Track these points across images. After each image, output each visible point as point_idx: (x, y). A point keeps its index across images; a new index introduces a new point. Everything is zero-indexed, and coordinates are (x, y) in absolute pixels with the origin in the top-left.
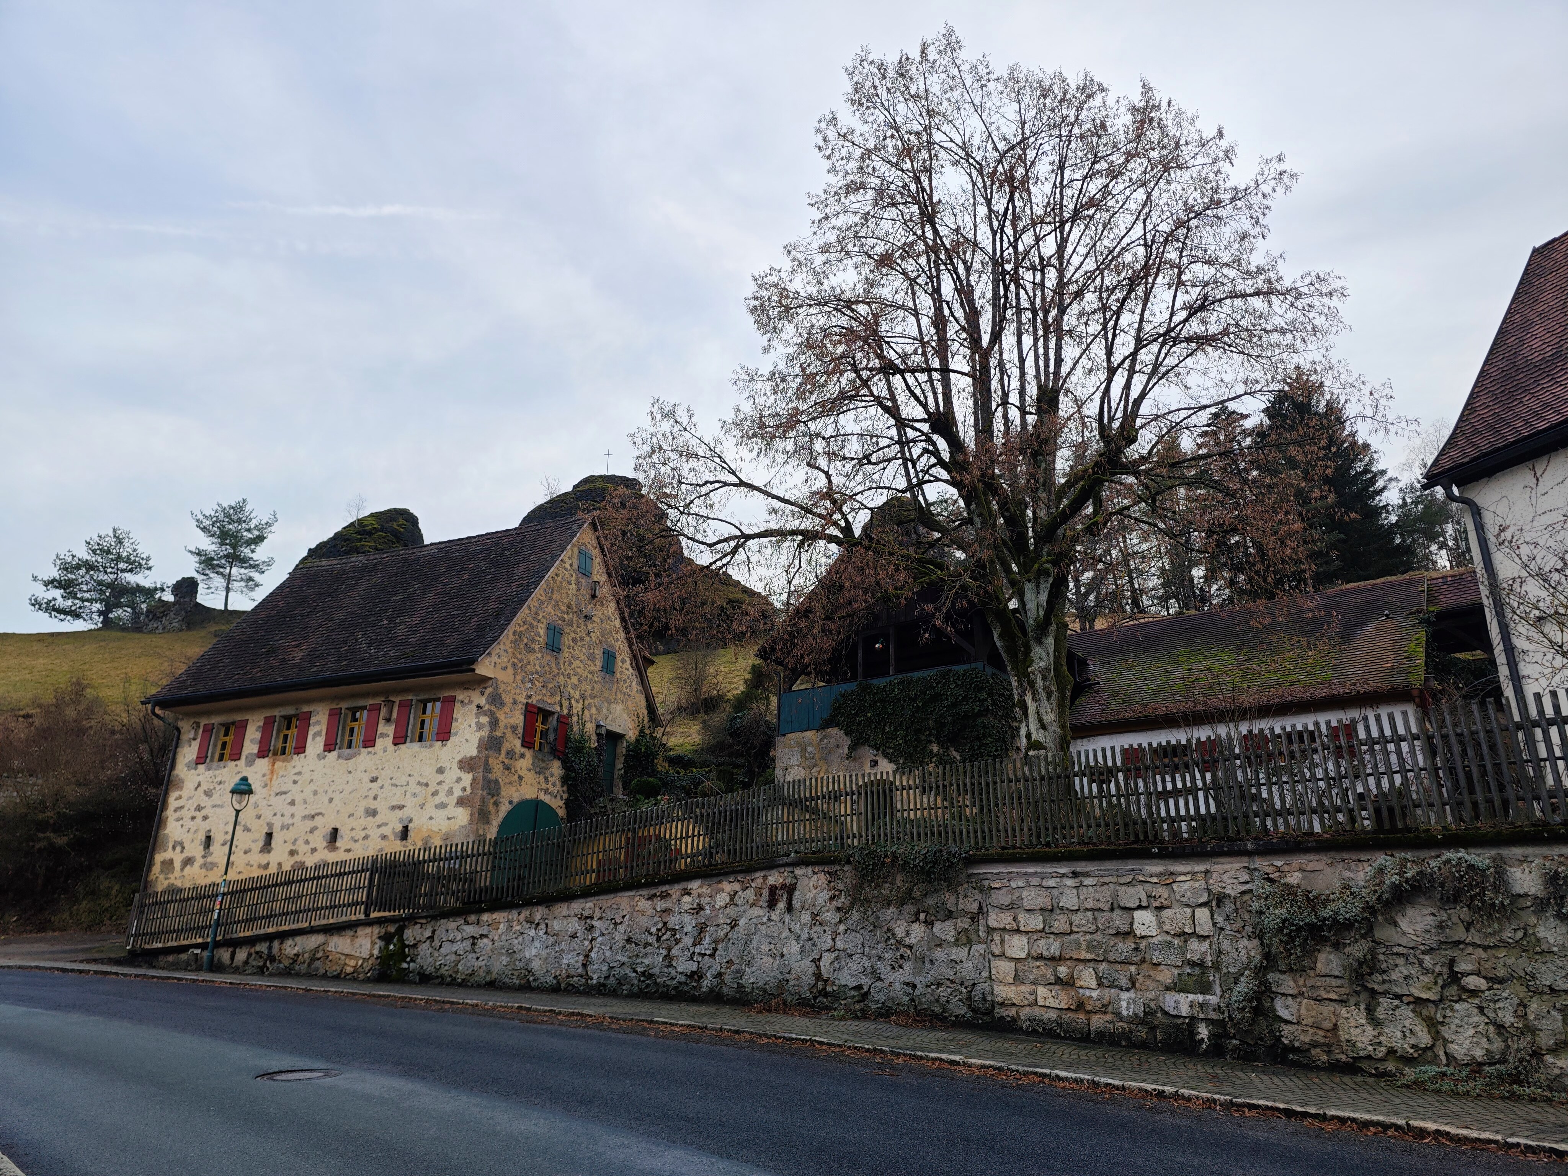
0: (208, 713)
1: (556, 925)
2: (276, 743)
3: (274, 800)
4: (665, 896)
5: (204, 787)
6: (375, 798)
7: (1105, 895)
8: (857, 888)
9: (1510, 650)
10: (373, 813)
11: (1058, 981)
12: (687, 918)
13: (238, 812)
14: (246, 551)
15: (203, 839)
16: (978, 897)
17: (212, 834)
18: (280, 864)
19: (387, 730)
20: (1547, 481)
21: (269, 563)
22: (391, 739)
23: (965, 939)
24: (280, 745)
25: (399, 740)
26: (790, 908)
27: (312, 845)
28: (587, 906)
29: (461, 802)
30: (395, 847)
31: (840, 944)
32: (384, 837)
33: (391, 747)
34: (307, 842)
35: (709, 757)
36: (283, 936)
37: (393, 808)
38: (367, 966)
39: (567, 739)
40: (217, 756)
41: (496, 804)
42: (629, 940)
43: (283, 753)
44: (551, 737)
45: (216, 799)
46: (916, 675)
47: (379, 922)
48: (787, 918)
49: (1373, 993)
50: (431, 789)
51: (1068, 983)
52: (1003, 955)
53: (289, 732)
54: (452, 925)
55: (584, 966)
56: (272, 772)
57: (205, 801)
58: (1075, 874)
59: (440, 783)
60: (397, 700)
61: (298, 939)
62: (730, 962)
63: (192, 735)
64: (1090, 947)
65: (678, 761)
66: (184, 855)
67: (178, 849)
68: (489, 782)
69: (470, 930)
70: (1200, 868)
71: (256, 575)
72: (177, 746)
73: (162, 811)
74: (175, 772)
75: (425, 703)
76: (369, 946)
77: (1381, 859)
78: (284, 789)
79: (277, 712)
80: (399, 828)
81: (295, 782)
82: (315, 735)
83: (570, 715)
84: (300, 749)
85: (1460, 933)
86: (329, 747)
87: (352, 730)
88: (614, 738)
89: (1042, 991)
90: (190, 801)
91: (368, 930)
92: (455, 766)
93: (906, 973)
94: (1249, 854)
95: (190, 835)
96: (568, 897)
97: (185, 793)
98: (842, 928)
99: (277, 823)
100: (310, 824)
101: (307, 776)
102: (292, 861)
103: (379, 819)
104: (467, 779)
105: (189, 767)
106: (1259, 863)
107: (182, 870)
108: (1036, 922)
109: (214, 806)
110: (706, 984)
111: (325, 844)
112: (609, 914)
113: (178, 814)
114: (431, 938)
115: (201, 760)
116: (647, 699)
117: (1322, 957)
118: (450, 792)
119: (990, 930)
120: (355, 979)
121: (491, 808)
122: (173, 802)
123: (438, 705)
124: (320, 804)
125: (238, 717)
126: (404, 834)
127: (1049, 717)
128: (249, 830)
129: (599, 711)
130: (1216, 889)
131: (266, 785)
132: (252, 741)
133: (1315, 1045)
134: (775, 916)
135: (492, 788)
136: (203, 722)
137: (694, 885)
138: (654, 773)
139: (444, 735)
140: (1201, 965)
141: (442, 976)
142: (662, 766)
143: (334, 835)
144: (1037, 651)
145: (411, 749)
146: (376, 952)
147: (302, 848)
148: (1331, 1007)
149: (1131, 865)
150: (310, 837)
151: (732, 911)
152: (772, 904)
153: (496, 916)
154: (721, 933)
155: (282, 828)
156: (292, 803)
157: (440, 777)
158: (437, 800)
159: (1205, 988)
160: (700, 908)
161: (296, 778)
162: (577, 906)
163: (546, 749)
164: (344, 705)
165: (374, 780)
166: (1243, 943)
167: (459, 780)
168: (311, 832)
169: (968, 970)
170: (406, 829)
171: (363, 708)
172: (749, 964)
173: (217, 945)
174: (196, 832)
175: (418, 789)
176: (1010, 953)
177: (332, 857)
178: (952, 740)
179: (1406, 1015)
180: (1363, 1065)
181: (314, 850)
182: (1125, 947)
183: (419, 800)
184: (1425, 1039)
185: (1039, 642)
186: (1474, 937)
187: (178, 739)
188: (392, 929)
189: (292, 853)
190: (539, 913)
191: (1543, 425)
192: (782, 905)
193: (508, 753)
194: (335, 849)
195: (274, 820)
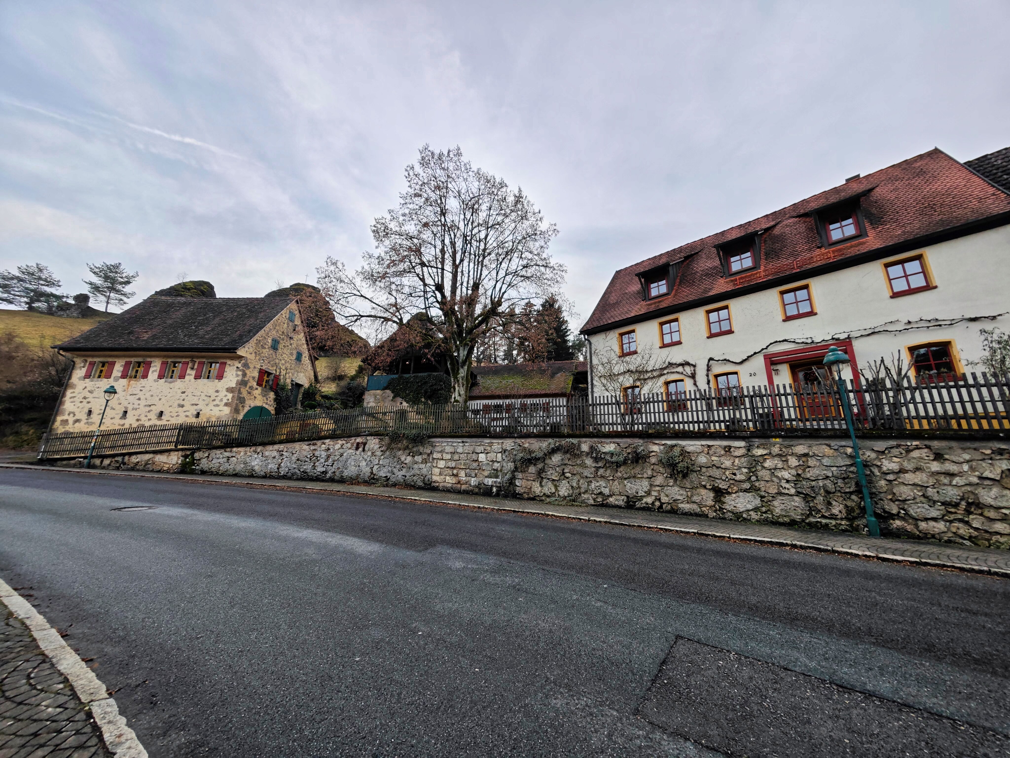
0: (93, 356)
1: (267, 453)
2: (131, 372)
3: (129, 397)
4: (314, 444)
5: (89, 389)
6: (183, 400)
7: (471, 449)
8: (389, 444)
9: (592, 384)
10: (182, 406)
11: (453, 475)
12: (323, 453)
13: (108, 401)
14: (119, 287)
15: (87, 411)
16: (431, 448)
17: (92, 410)
18: (131, 425)
19: (191, 373)
20: (609, 338)
21: (133, 294)
22: (193, 376)
23: (425, 461)
24: (134, 374)
25: (197, 377)
26: (364, 450)
27: (149, 417)
28: (282, 447)
29: (226, 405)
30: (192, 420)
31: (381, 463)
32: (187, 416)
33: (193, 380)
34: (146, 416)
35: (338, 397)
36: (130, 454)
37: (193, 405)
38: (175, 467)
39: (278, 384)
40: (97, 376)
41: (243, 407)
42: (298, 460)
43: (135, 377)
44: (271, 383)
45: (95, 394)
46: (420, 374)
47: (182, 450)
48: (362, 453)
49: (542, 478)
50: (212, 398)
51: (456, 475)
52: (436, 467)
53: (139, 369)
54: (218, 452)
55: (278, 468)
56: (129, 385)
57: (88, 395)
58: (463, 442)
59: (217, 396)
60: (197, 361)
61: (139, 456)
62: (339, 468)
63: (82, 365)
64: (464, 464)
65: (326, 397)
66: (75, 418)
67: (72, 415)
68: (240, 398)
69: (227, 454)
70: (500, 441)
71: (125, 299)
72: (73, 369)
73: (62, 398)
74: (71, 381)
75: (211, 364)
76: (176, 459)
77: (550, 440)
78: (135, 393)
79: (133, 360)
80: (195, 413)
81: (141, 390)
82: (153, 371)
83: (280, 375)
84: (145, 376)
85: (567, 462)
86: (161, 377)
87: (173, 371)
88: (299, 386)
89: (448, 478)
90: (80, 394)
91: (176, 453)
92: (224, 390)
93: (403, 472)
94: (515, 438)
95: (79, 410)
96: (273, 443)
97: (77, 391)
98: (382, 457)
99: (130, 407)
100: (148, 409)
101: (148, 388)
102: (137, 423)
103: (184, 409)
104: (230, 396)
105: (80, 379)
106: (518, 441)
107: (73, 424)
108: (449, 456)
109: (94, 398)
110: (328, 476)
111: (156, 417)
112: (290, 450)
113: (72, 400)
114: (208, 457)
115: (87, 376)
116: (315, 372)
117: (530, 468)
118: (221, 400)
119: (434, 459)
120: (168, 472)
121: (241, 408)
122: (69, 393)
123: (218, 365)
124: (155, 400)
125: (110, 360)
126: (198, 415)
127: (462, 392)
128: (114, 409)
129: (293, 375)
130: (504, 448)
131: (124, 391)
132: (118, 371)
133: (525, 493)
134: (358, 453)
135: (242, 401)
136: (89, 360)
137: (327, 441)
138: (315, 400)
139: (220, 377)
140: (497, 470)
141: (212, 472)
142: (318, 398)
143: (161, 413)
144: (461, 370)
145: (203, 382)
146: (180, 462)
147: (143, 418)
148: (531, 482)
149: (480, 440)
150: (148, 414)
151: (341, 451)
152: (357, 449)
153: (239, 449)
154: (336, 458)
155: (133, 409)
156: (139, 399)
157: (217, 394)
158: (215, 403)
159: (497, 477)
160: (329, 449)
161: (142, 388)
162: (276, 447)
163: (268, 387)
164: (170, 360)
165: (183, 393)
166: (510, 464)
167: (226, 396)
168: (149, 412)
169: (424, 471)
170: (198, 414)
171: (180, 362)
172: (346, 469)
173: (93, 457)
174: (82, 408)
175: (206, 398)
176: (439, 466)
177: (159, 423)
178: (429, 397)
179: (550, 484)
180: (537, 498)
181: (150, 420)
182: (475, 465)
183: (206, 402)
184: (553, 490)
185: (462, 367)
186: (570, 463)
187: (74, 366)
188: (188, 453)
189: (138, 420)
190: (259, 449)
191: (610, 322)
192: (361, 449)
193: (250, 387)
194: (161, 420)
195: (128, 406)
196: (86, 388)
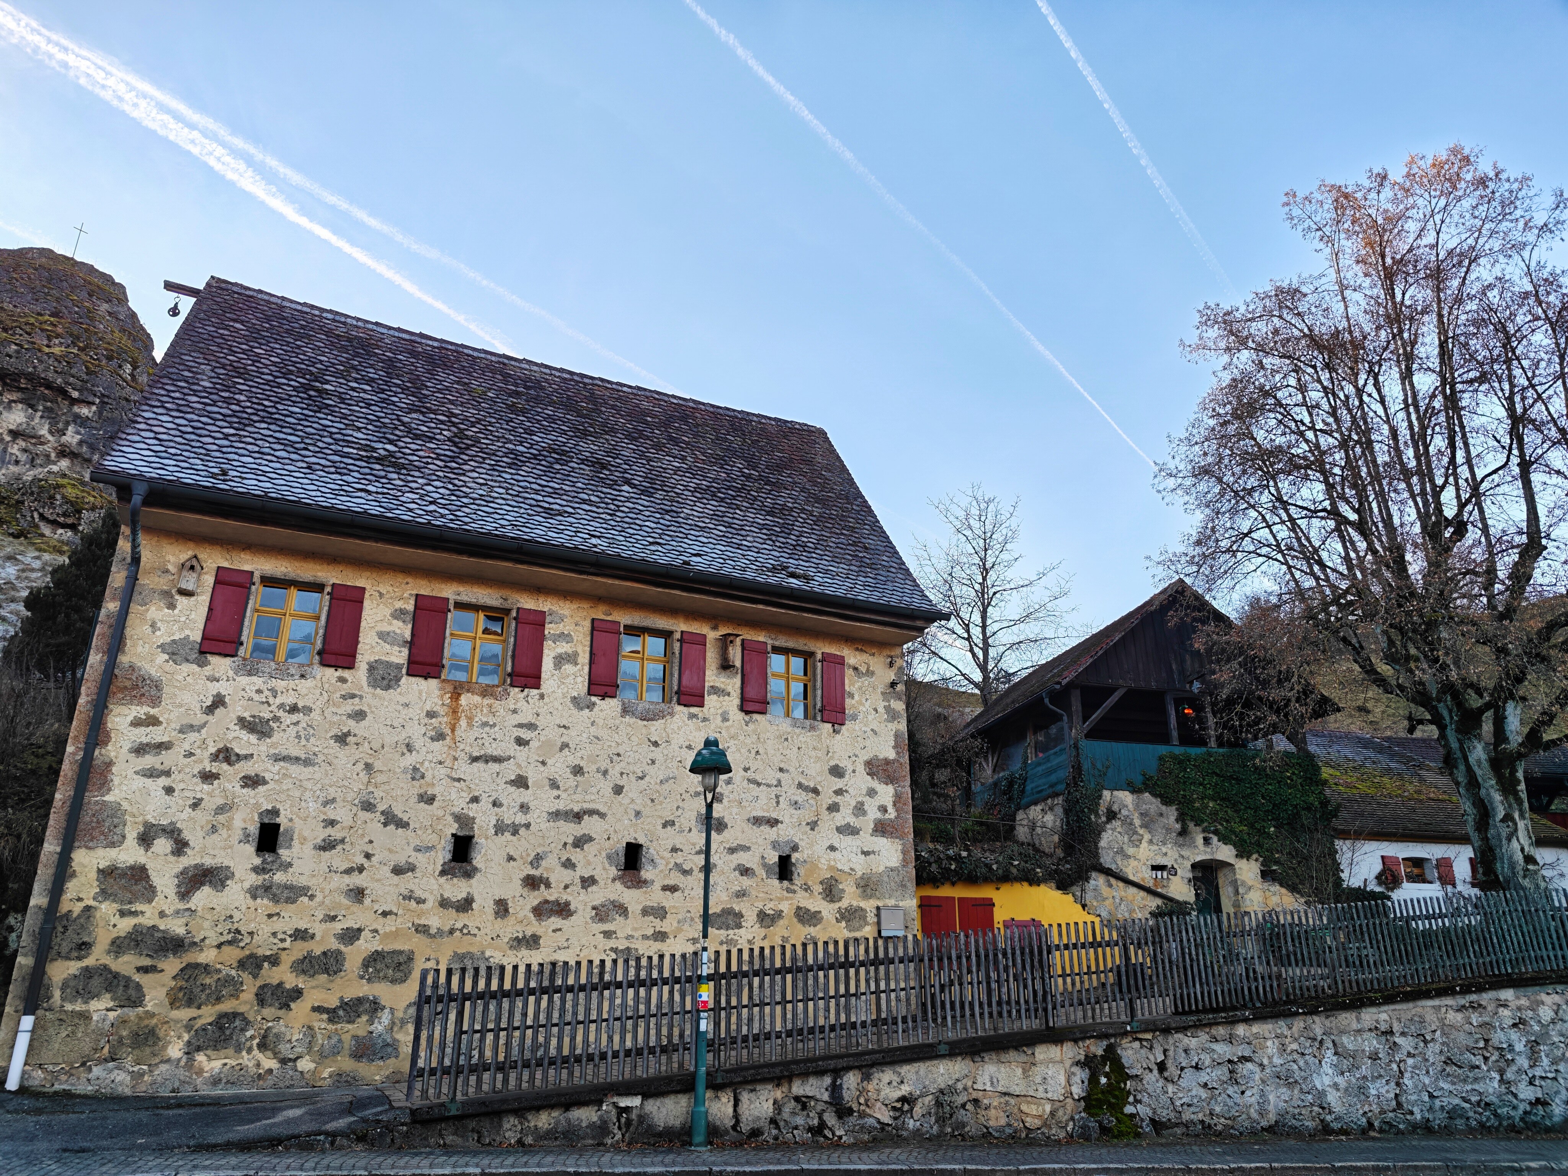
1: (1348, 1043)
3: (464, 769)
5: (237, 708)
6: (717, 799)
10: (718, 826)
15: (254, 829)
17: (282, 820)
18: (502, 904)
19: (723, 683)
22: (735, 700)
25: (752, 706)
27: (583, 871)
29: (881, 829)
32: (745, 871)
33: (736, 716)
34: (569, 864)
37: (757, 821)
38: (1065, 1116)
42: (1449, 1061)
45: (284, 742)
50: (825, 799)
55: (1395, 1096)
56: (455, 712)
57: (241, 740)
59: (838, 792)
63: (173, 581)
66: (187, 861)
67: (163, 843)
74: (124, 659)
76: (1062, 1079)
78: (493, 750)
79: (450, 592)
80: (773, 858)
81: (520, 741)
82: (560, 660)
84: (520, 681)
86: (601, 688)
90: (193, 736)
92: (861, 769)
95: (202, 816)
97: (168, 714)
99: (483, 817)
100: (571, 830)
101: (552, 735)
102: (535, 899)
103: (726, 837)
104: (886, 793)
105: (173, 654)
107: (183, 895)
109: (278, 758)
111: (613, 871)
112: (1414, 1029)
113: (150, 760)
114: (1164, 1064)
115: (216, 643)
118: (859, 810)
123: (813, 663)
124: (596, 792)
125: (330, 575)
126: (789, 869)
128: (402, 824)
131: (440, 737)
132: (384, 636)
136: (214, 558)
139: (833, 715)
143: (632, 856)
145: (777, 725)
146: (1077, 1091)
147: (555, 873)
150: (576, 856)
153: (1256, 1028)
155: (500, 829)
156: (521, 782)
157: (839, 783)
158: (838, 819)
161: (525, 734)
162: (1370, 1016)
164: (622, 619)
167: (872, 793)
168: (577, 844)
170: (789, 861)
174: (221, 810)
175: (801, 796)
181: (588, 882)
183: (808, 815)
187: (132, 579)
189: (532, 883)
194: (640, 883)
195: (473, 811)
196: (219, 702)
